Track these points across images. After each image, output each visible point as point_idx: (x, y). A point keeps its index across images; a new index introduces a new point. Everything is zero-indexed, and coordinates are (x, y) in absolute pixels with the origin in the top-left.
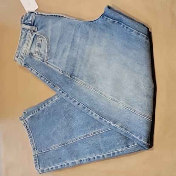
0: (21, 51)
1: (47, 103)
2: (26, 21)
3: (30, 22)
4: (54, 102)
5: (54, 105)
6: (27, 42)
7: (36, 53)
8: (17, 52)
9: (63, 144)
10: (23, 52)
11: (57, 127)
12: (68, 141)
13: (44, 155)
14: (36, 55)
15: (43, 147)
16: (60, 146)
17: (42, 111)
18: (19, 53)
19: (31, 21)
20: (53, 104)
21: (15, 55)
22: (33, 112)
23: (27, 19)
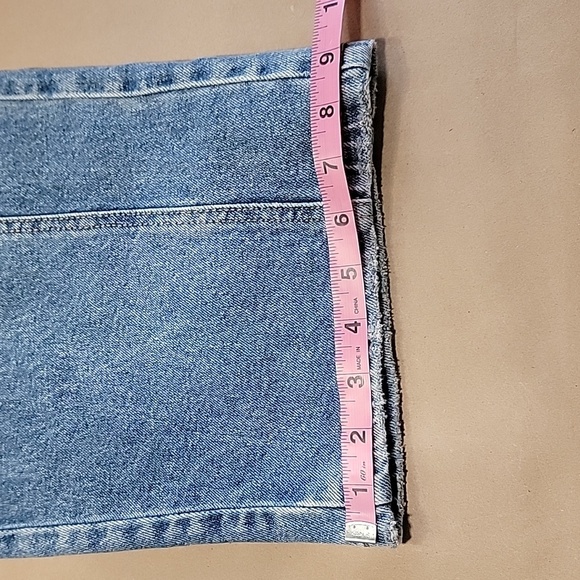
1: (140, 534)
4: (96, 518)
5: (105, 500)
9: (132, 219)
11: (137, 349)
12: (94, 232)
13: (282, 184)
15: (284, 237)
16: (153, 216)
17: (197, 498)
20: (103, 509)
22: (261, 525)
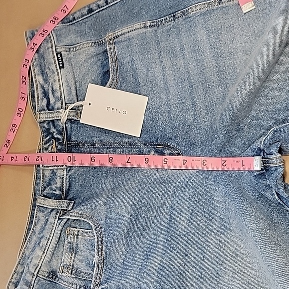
0: (26, 269)
2: (47, 191)
3: (58, 192)
6: (44, 242)
7: (65, 270)
8: (15, 272)
10: (32, 270)
14: (63, 274)
18: (22, 273)
19: (61, 189)
21: (10, 280)
23: (49, 184)
